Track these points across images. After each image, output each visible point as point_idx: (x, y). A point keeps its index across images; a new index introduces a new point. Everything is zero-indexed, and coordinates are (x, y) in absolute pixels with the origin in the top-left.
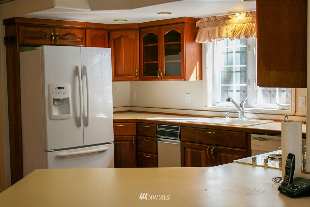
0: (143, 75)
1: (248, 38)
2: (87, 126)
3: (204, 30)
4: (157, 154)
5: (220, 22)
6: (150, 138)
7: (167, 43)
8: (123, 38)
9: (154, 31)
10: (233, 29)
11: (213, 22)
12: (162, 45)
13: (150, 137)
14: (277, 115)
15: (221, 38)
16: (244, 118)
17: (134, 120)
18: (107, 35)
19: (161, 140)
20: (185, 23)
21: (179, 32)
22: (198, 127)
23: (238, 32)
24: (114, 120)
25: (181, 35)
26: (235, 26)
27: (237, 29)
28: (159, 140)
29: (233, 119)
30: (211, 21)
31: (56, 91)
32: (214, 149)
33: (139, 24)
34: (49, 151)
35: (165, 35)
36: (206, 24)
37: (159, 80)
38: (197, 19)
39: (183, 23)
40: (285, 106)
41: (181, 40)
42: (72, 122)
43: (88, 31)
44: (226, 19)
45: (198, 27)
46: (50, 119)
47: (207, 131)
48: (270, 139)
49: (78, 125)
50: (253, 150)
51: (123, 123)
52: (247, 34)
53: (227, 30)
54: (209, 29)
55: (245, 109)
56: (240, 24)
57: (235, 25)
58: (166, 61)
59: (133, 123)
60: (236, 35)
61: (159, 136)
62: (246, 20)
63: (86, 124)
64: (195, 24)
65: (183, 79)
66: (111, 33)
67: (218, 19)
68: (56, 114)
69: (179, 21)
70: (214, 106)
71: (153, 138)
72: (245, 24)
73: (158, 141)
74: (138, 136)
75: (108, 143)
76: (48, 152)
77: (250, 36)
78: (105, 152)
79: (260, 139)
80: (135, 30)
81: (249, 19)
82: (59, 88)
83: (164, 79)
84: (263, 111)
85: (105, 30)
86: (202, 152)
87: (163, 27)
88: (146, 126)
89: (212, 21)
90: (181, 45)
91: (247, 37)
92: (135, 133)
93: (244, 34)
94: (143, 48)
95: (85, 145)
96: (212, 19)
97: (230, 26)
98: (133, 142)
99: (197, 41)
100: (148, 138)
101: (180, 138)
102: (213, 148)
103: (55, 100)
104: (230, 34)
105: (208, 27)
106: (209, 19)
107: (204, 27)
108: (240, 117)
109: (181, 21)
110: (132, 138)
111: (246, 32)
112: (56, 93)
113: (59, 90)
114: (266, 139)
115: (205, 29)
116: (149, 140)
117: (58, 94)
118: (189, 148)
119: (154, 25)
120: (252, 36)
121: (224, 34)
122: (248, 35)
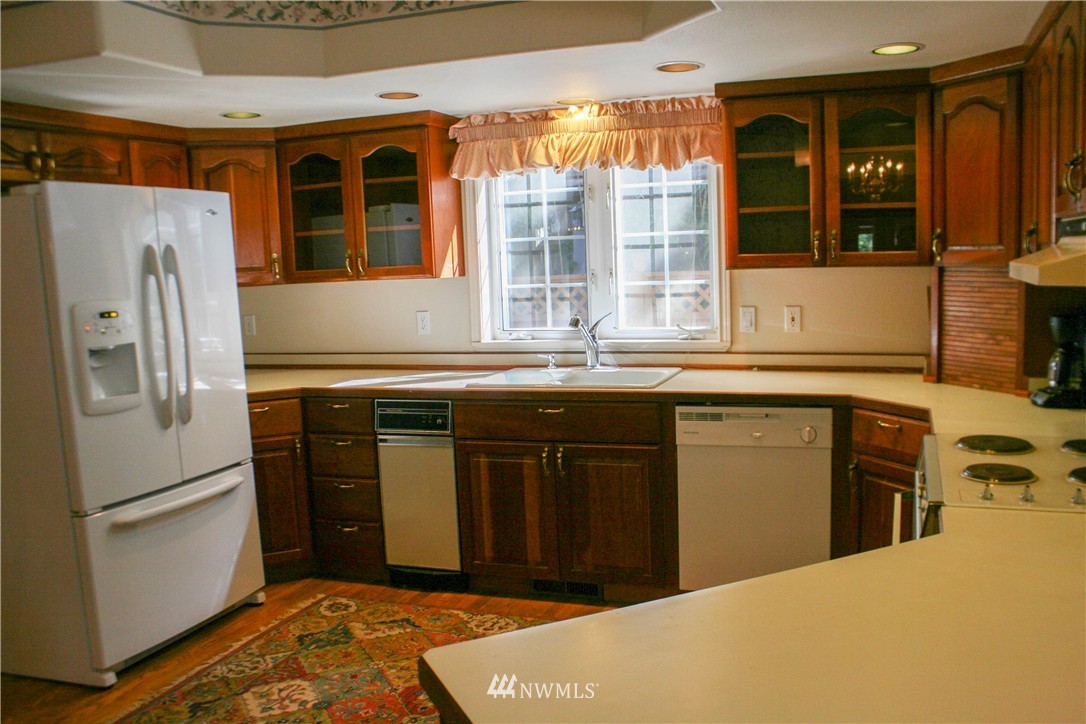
0: (294, 268)
1: (606, 168)
2: (189, 418)
3: (476, 147)
4: (377, 476)
5: (524, 126)
6: (352, 437)
7: (369, 181)
8: (231, 167)
9: (329, 148)
10: (564, 144)
11: (500, 128)
12: (355, 185)
13: (351, 434)
14: (684, 353)
15: (533, 166)
16: (598, 366)
17: (297, 390)
18: (184, 158)
19: (385, 441)
20: (427, 126)
21: (411, 149)
22: (512, 398)
23: (579, 151)
24: (250, 396)
25: (418, 158)
26: (569, 139)
27: (573, 146)
28: (381, 440)
29: (569, 369)
30: (494, 124)
31: (96, 325)
32: (563, 452)
33: (277, 130)
34: (89, 513)
35: (363, 159)
36: (479, 133)
37: (350, 278)
38: (453, 120)
39: (422, 126)
40: (695, 331)
41: (418, 171)
42: (146, 416)
43: (135, 146)
44: (540, 119)
45: (455, 140)
46: (85, 414)
47: (540, 407)
48: (728, 415)
49: (165, 421)
50: (683, 445)
51: (266, 403)
52: (605, 158)
53: (547, 147)
54: (491, 144)
55: (599, 342)
56: (581, 134)
57: (569, 135)
58: (371, 229)
59: (292, 400)
60: (573, 160)
61: (383, 431)
62: (599, 123)
63: (186, 417)
64: (448, 130)
65: (429, 276)
66: (194, 153)
67: (518, 120)
68: (103, 397)
69: (409, 123)
70: (494, 339)
71: (360, 437)
72: (595, 132)
73: (380, 444)
74: (311, 435)
75: (238, 464)
76: (87, 515)
77: (614, 162)
78: (236, 491)
79: (702, 417)
80: (266, 146)
81: (606, 122)
82: (102, 315)
83: (365, 276)
84: (644, 346)
85: (179, 143)
86: (525, 461)
87: (355, 140)
88: (337, 406)
89: (499, 123)
90: (420, 184)
91: (604, 164)
92: (298, 428)
93: (599, 158)
94: (293, 196)
95: (186, 478)
96: (498, 120)
97: (553, 136)
98: (298, 451)
99: (455, 176)
100: (347, 437)
101: (453, 431)
102: (561, 449)
103: (93, 353)
104: (556, 158)
105: (485, 139)
106: (488, 119)
107: (474, 140)
108: (589, 364)
109: (416, 121)
110: (294, 440)
111: (603, 153)
112: (97, 331)
113: (105, 322)
114: (717, 417)
115: (479, 145)
116: (349, 442)
117: (103, 333)
118: (483, 455)
119: (328, 132)
120: (619, 163)
121: (540, 156)
122: (608, 159)
